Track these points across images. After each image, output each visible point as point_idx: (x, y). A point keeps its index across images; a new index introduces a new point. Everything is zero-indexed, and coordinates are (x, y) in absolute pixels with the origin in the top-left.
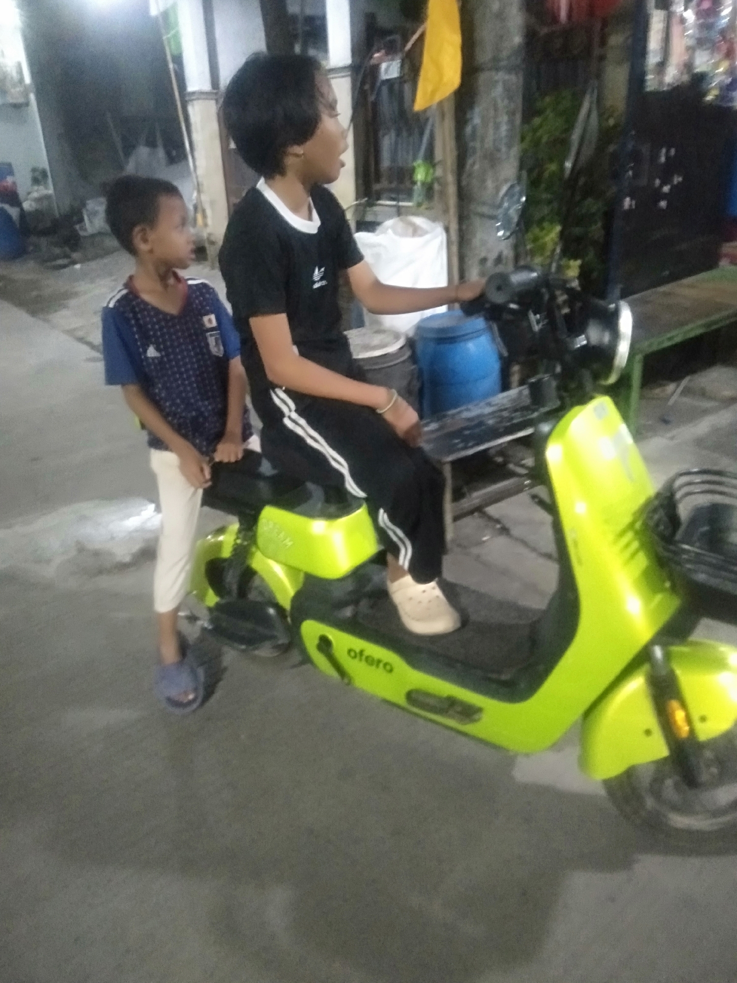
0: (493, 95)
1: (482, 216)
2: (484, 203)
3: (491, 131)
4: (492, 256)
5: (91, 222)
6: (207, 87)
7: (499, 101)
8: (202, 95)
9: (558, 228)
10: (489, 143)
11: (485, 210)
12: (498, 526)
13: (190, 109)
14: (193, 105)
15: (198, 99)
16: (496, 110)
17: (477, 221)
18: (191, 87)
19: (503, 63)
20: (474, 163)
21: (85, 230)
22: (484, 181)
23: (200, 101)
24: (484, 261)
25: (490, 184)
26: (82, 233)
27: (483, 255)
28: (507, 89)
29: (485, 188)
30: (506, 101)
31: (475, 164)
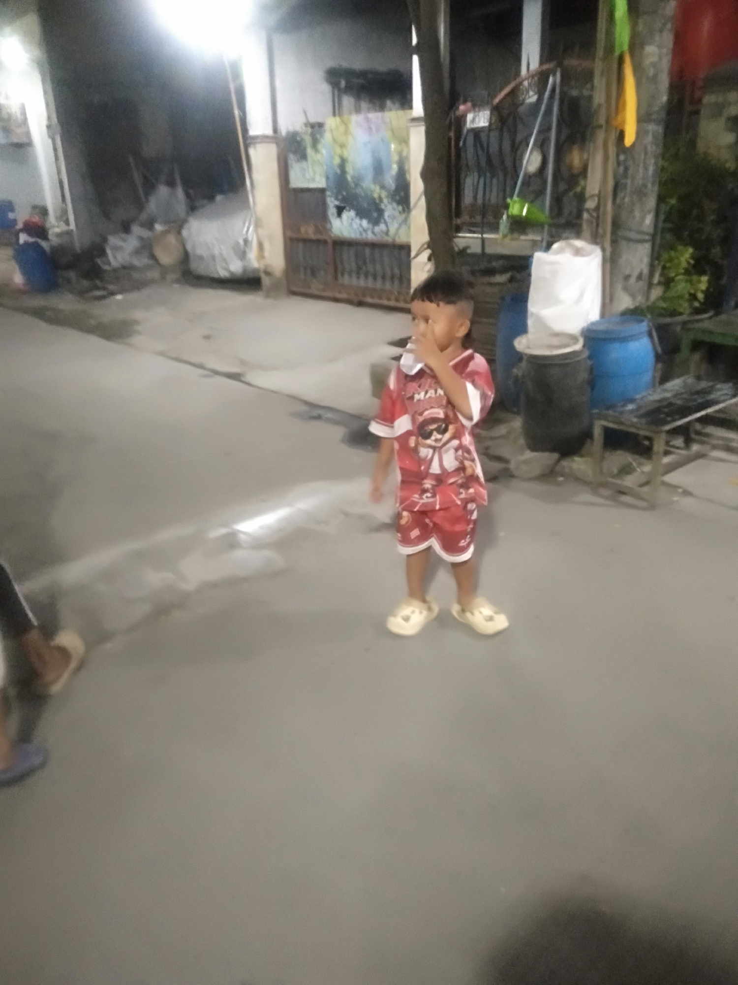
0: (645, 142)
1: (629, 240)
2: (630, 230)
3: (641, 170)
4: (635, 274)
5: (115, 257)
6: (269, 132)
7: (649, 148)
8: (264, 139)
9: (691, 250)
10: (639, 181)
11: (633, 235)
12: (680, 490)
13: (251, 151)
14: (255, 148)
15: (261, 142)
16: (646, 153)
17: (623, 244)
18: (252, 132)
19: (654, 117)
20: (624, 198)
21: (109, 264)
22: (632, 211)
23: (264, 145)
24: (627, 277)
25: (637, 214)
26: (106, 267)
27: (627, 272)
28: (655, 137)
29: (634, 217)
30: (654, 147)
31: (626, 198)
